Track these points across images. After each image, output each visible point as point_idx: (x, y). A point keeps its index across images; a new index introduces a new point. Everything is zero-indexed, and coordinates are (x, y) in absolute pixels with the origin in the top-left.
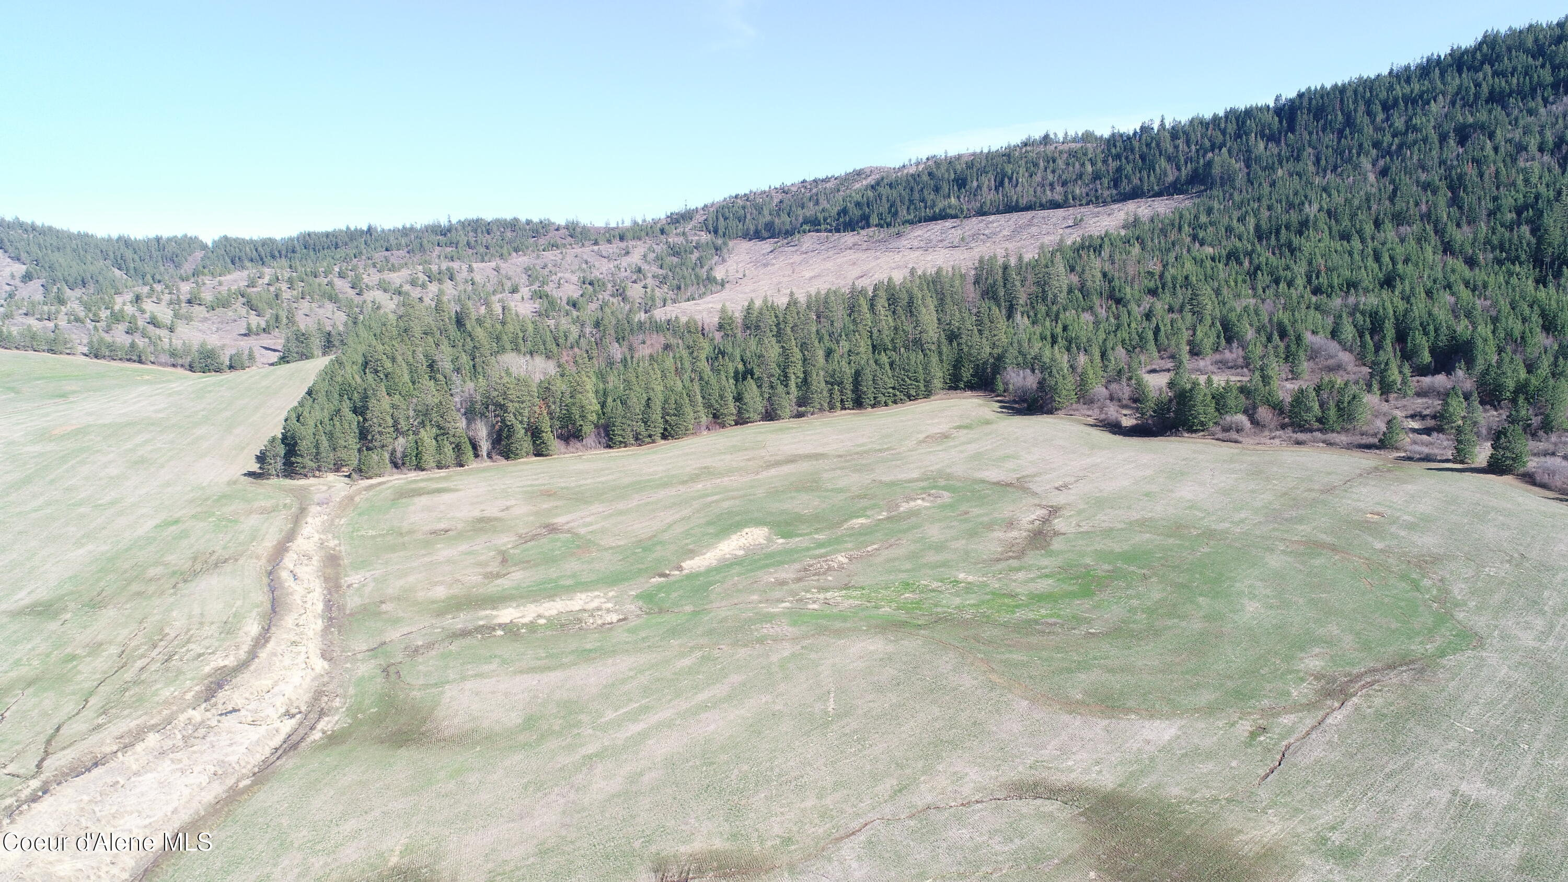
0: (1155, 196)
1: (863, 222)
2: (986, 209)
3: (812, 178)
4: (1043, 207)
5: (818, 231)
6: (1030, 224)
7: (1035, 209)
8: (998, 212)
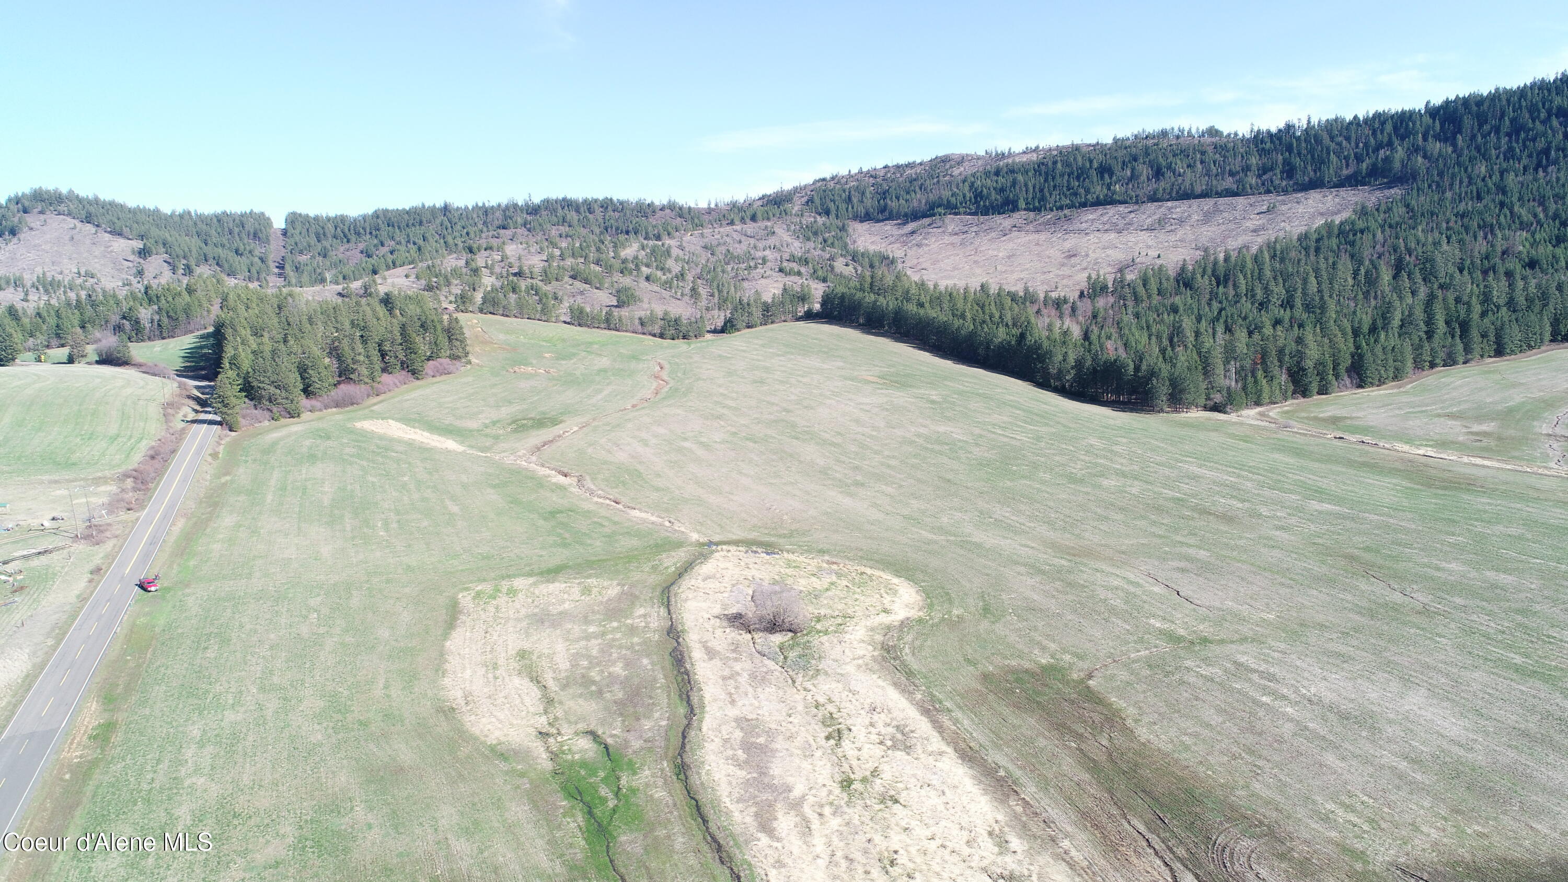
0: (1335, 186)
1: (1007, 206)
2: (1159, 196)
3: (895, 163)
4: (1219, 195)
5: (956, 214)
6: (1217, 210)
7: (1211, 197)
8: (1171, 199)
